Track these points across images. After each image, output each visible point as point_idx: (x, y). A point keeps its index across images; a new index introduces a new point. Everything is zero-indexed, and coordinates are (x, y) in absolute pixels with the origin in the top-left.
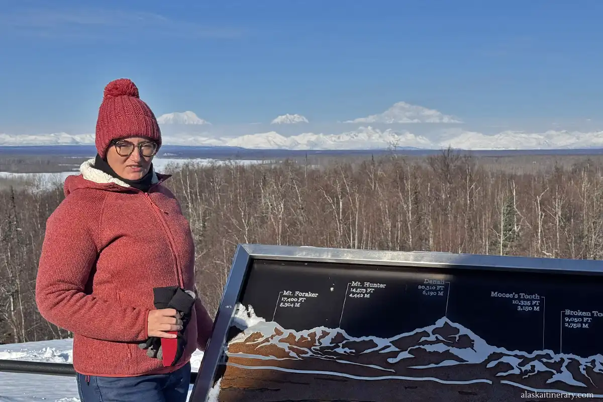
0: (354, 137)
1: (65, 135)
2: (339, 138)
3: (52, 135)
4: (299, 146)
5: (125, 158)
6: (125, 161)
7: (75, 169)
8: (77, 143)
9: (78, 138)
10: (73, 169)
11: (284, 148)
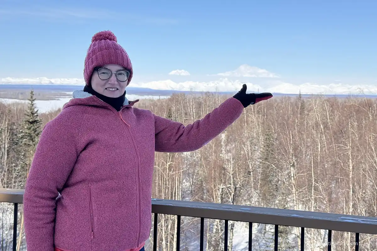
0: (217, 84)
1: (46, 79)
2: (208, 84)
3: (38, 78)
4: (184, 89)
5: (104, 82)
6: (105, 84)
7: (57, 99)
8: (53, 83)
9: (53, 81)
10: (56, 99)
11: (175, 89)
